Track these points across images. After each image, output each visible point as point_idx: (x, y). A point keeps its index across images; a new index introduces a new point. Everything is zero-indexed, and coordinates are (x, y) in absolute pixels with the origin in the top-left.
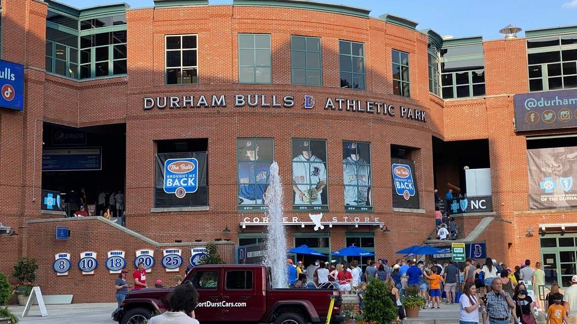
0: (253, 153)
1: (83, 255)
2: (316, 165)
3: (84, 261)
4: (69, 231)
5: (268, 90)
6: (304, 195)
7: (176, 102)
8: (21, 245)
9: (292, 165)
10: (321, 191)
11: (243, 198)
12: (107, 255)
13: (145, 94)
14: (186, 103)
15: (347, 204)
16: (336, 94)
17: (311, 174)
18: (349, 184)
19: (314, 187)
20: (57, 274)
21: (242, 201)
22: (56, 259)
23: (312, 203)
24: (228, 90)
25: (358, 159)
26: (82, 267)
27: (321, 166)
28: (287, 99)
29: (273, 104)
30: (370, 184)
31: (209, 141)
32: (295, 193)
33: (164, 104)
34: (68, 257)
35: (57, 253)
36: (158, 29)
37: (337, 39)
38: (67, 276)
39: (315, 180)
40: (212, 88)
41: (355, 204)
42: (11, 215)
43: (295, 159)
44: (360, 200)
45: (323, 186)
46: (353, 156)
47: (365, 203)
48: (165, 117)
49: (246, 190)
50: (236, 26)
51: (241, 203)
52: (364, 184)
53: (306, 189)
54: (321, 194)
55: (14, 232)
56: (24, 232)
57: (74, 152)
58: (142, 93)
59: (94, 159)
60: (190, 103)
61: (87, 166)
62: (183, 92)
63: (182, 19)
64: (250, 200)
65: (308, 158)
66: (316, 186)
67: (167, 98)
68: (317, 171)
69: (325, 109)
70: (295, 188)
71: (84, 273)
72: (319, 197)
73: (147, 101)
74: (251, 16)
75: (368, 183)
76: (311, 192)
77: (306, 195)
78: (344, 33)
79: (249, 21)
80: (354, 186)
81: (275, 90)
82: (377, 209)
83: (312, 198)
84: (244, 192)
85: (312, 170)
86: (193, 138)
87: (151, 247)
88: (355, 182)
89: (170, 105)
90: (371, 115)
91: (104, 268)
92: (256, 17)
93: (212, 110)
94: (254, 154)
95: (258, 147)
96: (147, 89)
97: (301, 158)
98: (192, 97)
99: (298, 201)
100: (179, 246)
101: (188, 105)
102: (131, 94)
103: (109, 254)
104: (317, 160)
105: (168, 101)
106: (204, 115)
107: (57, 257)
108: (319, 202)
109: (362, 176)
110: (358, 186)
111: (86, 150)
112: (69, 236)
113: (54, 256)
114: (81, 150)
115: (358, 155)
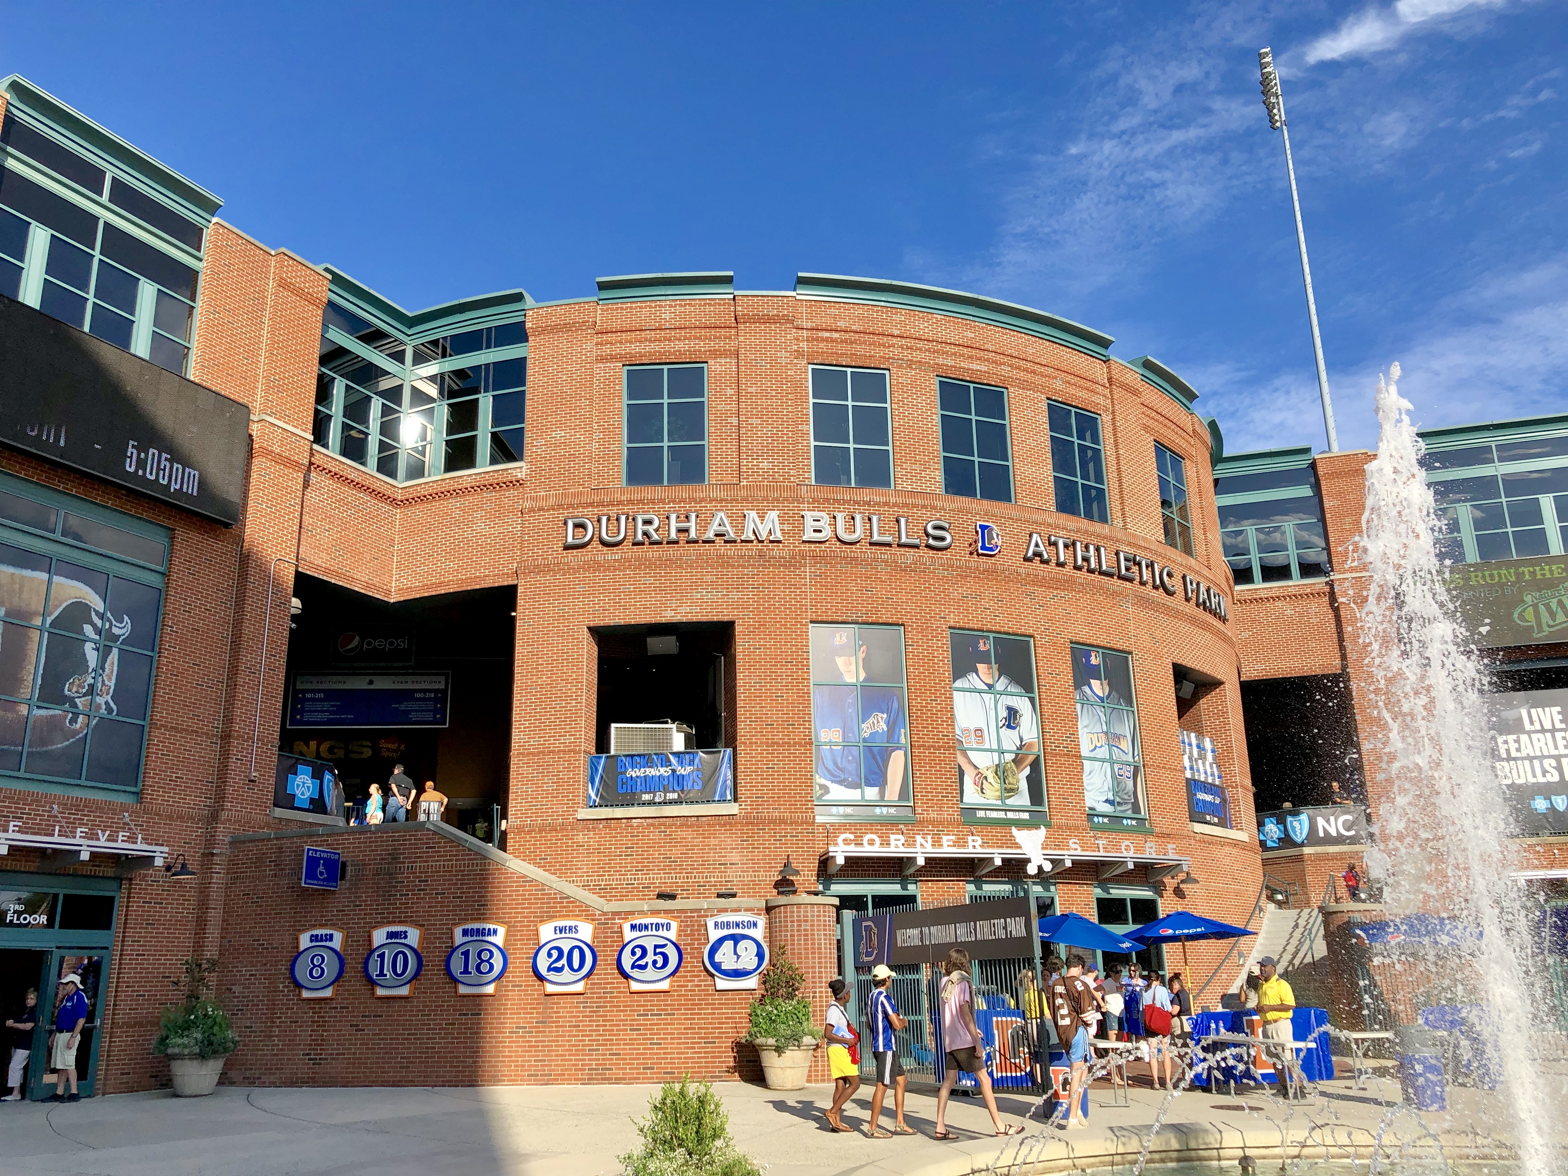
0: (850, 664)
1: (379, 936)
2: (1013, 702)
3: (382, 956)
4: (344, 864)
5: (886, 504)
6: (986, 778)
7: (651, 529)
8: (203, 905)
9: (951, 698)
10: (1027, 771)
11: (828, 784)
12: (452, 938)
13: (568, 508)
14: (679, 531)
15: (1091, 809)
16: (1050, 525)
17: (1001, 724)
18: (1092, 755)
19: (1009, 757)
20: (300, 995)
21: (826, 790)
22: (302, 948)
23: (1008, 802)
24: (786, 499)
25: (1107, 693)
26: (374, 973)
27: (1023, 705)
28: (936, 528)
29: (900, 538)
30: (1137, 758)
31: (738, 629)
32: (961, 773)
33: (619, 533)
34: (337, 942)
35: (304, 931)
36: (607, 350)
37: (1043, 397)
38: (330, 999)
39: (1010, 740)
40: (744, 493)
41: (1107, 809)
42: (181, 817)
43: (959, 684)
44: (1118, 799)
45: (1031, 759)
46: (1095, 684)
47: (1130, 806)
48: (624, 564)
49: (836, 764)
50: (804, 345)
51: (822, 795)
52: (1124, 758)
53: (989, 763)
54: (1028, 778)
55: (184, 866)
56: (217, 868)
57: (383, 683)
58: (560, 506)
59: (430, 699)
60: (686, 530)
61: (413, 716)
62: (669, 503)
63: (668, 326)
64: (847, 787)
65: (990, 682)
66: (1013, 756)
67: (627, 518)
68: (1015, 719)
69: (1026, 559)
70: (961, 760)
71: (380, 992)
72: (1023, 785)
73: (576, 526)
74: (841, 324)
75: (1134, 758)
76: (1001, 772)
77: (990, 779)
78: (1058, 385)
79: (836, 335)
80: (1103, 761)
81: (906, 505)
82: (1161, 823)
83: (1006, 789)
84: (831, 766)
85: (1003, 713)
86: (695, 619)
87: (586, 913)
88: (1103, 753)
89: (635, 535)
90: (1128, 585)
91: (442, 977)
92: (853, 328)
93: (744, 549)
94: (853, 667)
95: (864, 648)
96: (574, 495)
97: (973, 680)
98: (693, 515)
99: (971, 796)
100: (672, 911)
101: (683, 536)
102: (532, 510)
103: (458, 932)
104: (1013, 689)
105: (630, 526)
106: (724, 562)
107: (304, 941)
108: (1023, 799)
109: (1118, 737)
110: (1112, 763)
111: (415, 678)
112: (343, 877)
113: (297, 939)
114: (400, 678)
115: (1105, 683)
